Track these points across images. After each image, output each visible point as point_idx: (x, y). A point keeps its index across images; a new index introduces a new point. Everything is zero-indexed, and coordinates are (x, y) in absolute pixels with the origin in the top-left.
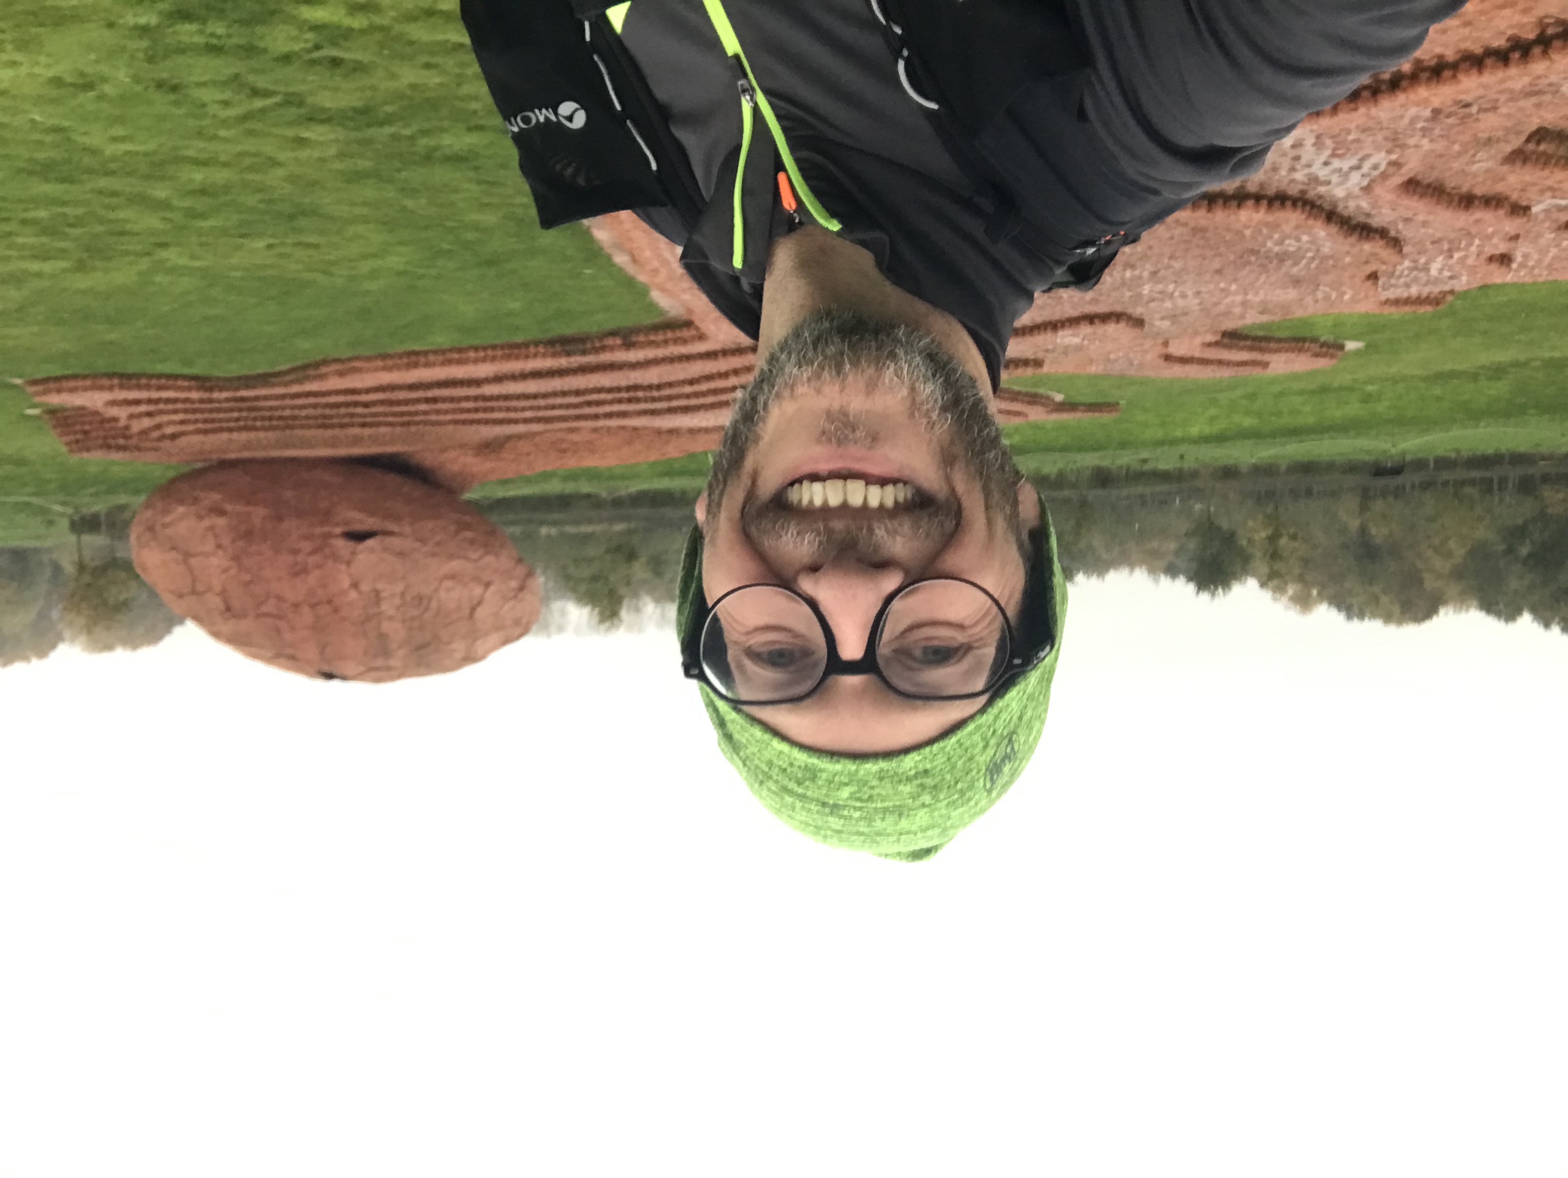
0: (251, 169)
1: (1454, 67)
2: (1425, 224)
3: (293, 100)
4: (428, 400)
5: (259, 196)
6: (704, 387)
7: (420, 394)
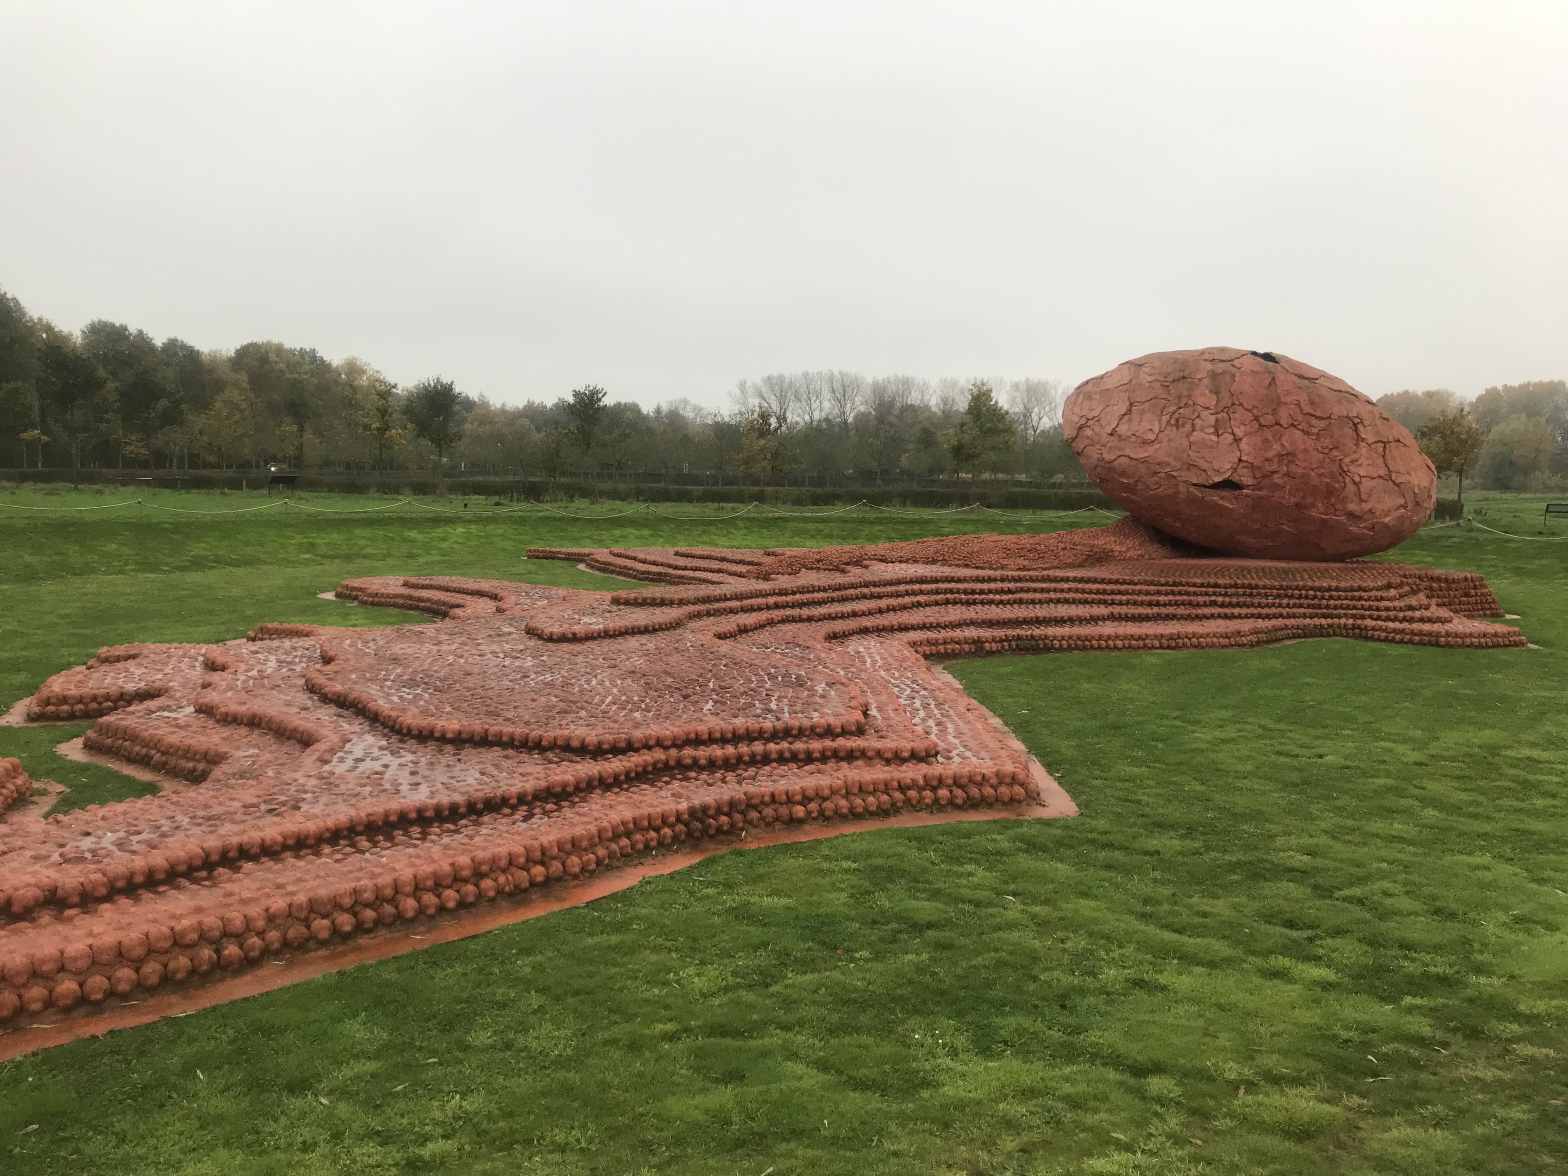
0: (1352, 830)
1: (285, 847)
2: (289, 704)
3: (1324, 892)
4: (1158, 604)
5: (1340, 803)
6: (907, 600)
7: (1164, 611)
